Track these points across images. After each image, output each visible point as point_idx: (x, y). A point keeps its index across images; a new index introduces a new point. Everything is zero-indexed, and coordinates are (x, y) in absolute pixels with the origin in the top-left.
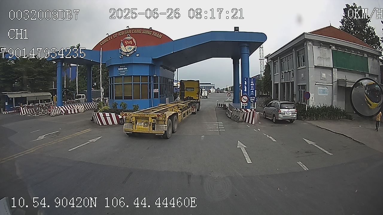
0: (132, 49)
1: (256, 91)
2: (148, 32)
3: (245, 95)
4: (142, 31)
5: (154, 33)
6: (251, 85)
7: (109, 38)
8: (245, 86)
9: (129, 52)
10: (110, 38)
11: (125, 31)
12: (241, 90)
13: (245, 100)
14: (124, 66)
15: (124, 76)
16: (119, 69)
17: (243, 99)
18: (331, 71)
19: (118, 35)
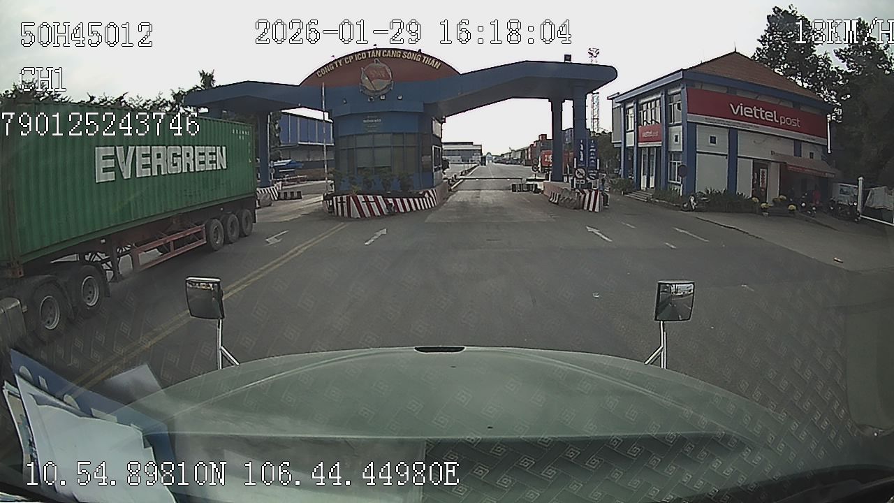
0: (384, 87)
1: (598, 160)
2: (414, 57)
3: (580, 167)
4: (402, 54)
5: (426, 59)
6: (591, 150)
7: (336, 63)
8: (581, 152)
9: (378, 91)
10: (338, 64)
11: (369, 52)
12: (575, 159)
13: (582, 175)
14: (376, 117)
15: (374, 133)
16: (365, 121)
17: (578, 172)
18: (727, 133)
19: (354, 58)
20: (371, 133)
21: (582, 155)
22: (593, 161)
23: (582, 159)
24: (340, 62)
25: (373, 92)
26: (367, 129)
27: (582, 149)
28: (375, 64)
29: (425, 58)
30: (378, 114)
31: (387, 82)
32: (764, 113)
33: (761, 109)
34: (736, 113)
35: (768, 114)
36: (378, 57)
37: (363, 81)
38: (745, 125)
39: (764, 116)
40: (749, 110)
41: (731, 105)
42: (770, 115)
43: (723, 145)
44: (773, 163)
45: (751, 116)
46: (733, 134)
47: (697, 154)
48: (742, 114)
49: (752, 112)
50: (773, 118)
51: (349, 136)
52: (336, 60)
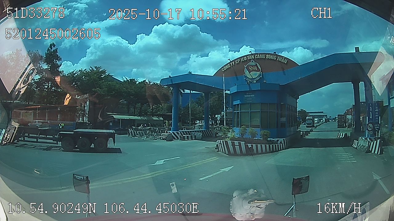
0: (257, 76)
1: (380, 117)
2: (272, 57)
3: (370, 123)
4: (266, 56)
6: (376, 110)
8: (371, 112)
10: (232, 63)
11: (248, 57)
12: (367, 117)
13: (371, 128)
14: (251, 93)
15: (251, 103)
16: (245, 96)
17: (369, 127)
19: (240, 60)
20: (249, 103)
21: (371, 114)
22: (377, 118)
23: (371, 118)
26: (246, 101)
27: (371, 110)
28: (251, 63)
29: (278, 57)
30: (253, 92)
31: (258, 73)
36: (253, 59)
37: (246, 73)
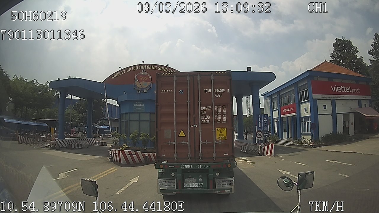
2: (165, 70)
3: (259, 131)
4: (157, 68)
6: (265, 121)
8: (259, 122)
11: (140, 66)
12: (256, 126)
13: (260, 135)
14: (141, 103)
15: (140, 113)
16: (135, 105)
17: (258, 134)
18: (331, 102)
19: (132, 69)
20: (138, 113)
21: (260, 124)
22: (266, 127)
23: (260, 126)
24: (124, 71)
25: (141, 89)
26: (136, 110)
27: (260, 120)
28: (142, 73)
29: (170, 70)
30: (142, 101)
31: (148, 83)
32: (345, 89)
33: (344, 87)
34: (334, 91)
35: (347, 89)
36: (144, 69)
37: (136, 82)
38: (338, 96)
39: (345, 90)
40: (339, 88)
41: (331, 87)
42: (348, 89)
43: (329, 110)
44: (351, 114)
45: (341, 91)
46: (333, 102)
47: (319, 116)
48: (336, 91)
49: (340, 89)
50: (349, 91)
51: (126, 113)
52: (122, 70)
